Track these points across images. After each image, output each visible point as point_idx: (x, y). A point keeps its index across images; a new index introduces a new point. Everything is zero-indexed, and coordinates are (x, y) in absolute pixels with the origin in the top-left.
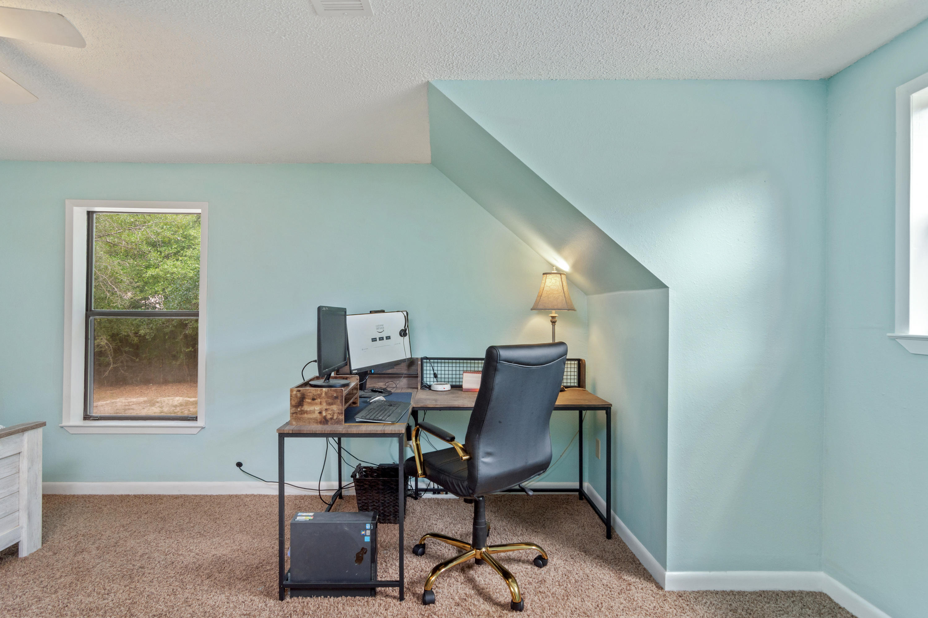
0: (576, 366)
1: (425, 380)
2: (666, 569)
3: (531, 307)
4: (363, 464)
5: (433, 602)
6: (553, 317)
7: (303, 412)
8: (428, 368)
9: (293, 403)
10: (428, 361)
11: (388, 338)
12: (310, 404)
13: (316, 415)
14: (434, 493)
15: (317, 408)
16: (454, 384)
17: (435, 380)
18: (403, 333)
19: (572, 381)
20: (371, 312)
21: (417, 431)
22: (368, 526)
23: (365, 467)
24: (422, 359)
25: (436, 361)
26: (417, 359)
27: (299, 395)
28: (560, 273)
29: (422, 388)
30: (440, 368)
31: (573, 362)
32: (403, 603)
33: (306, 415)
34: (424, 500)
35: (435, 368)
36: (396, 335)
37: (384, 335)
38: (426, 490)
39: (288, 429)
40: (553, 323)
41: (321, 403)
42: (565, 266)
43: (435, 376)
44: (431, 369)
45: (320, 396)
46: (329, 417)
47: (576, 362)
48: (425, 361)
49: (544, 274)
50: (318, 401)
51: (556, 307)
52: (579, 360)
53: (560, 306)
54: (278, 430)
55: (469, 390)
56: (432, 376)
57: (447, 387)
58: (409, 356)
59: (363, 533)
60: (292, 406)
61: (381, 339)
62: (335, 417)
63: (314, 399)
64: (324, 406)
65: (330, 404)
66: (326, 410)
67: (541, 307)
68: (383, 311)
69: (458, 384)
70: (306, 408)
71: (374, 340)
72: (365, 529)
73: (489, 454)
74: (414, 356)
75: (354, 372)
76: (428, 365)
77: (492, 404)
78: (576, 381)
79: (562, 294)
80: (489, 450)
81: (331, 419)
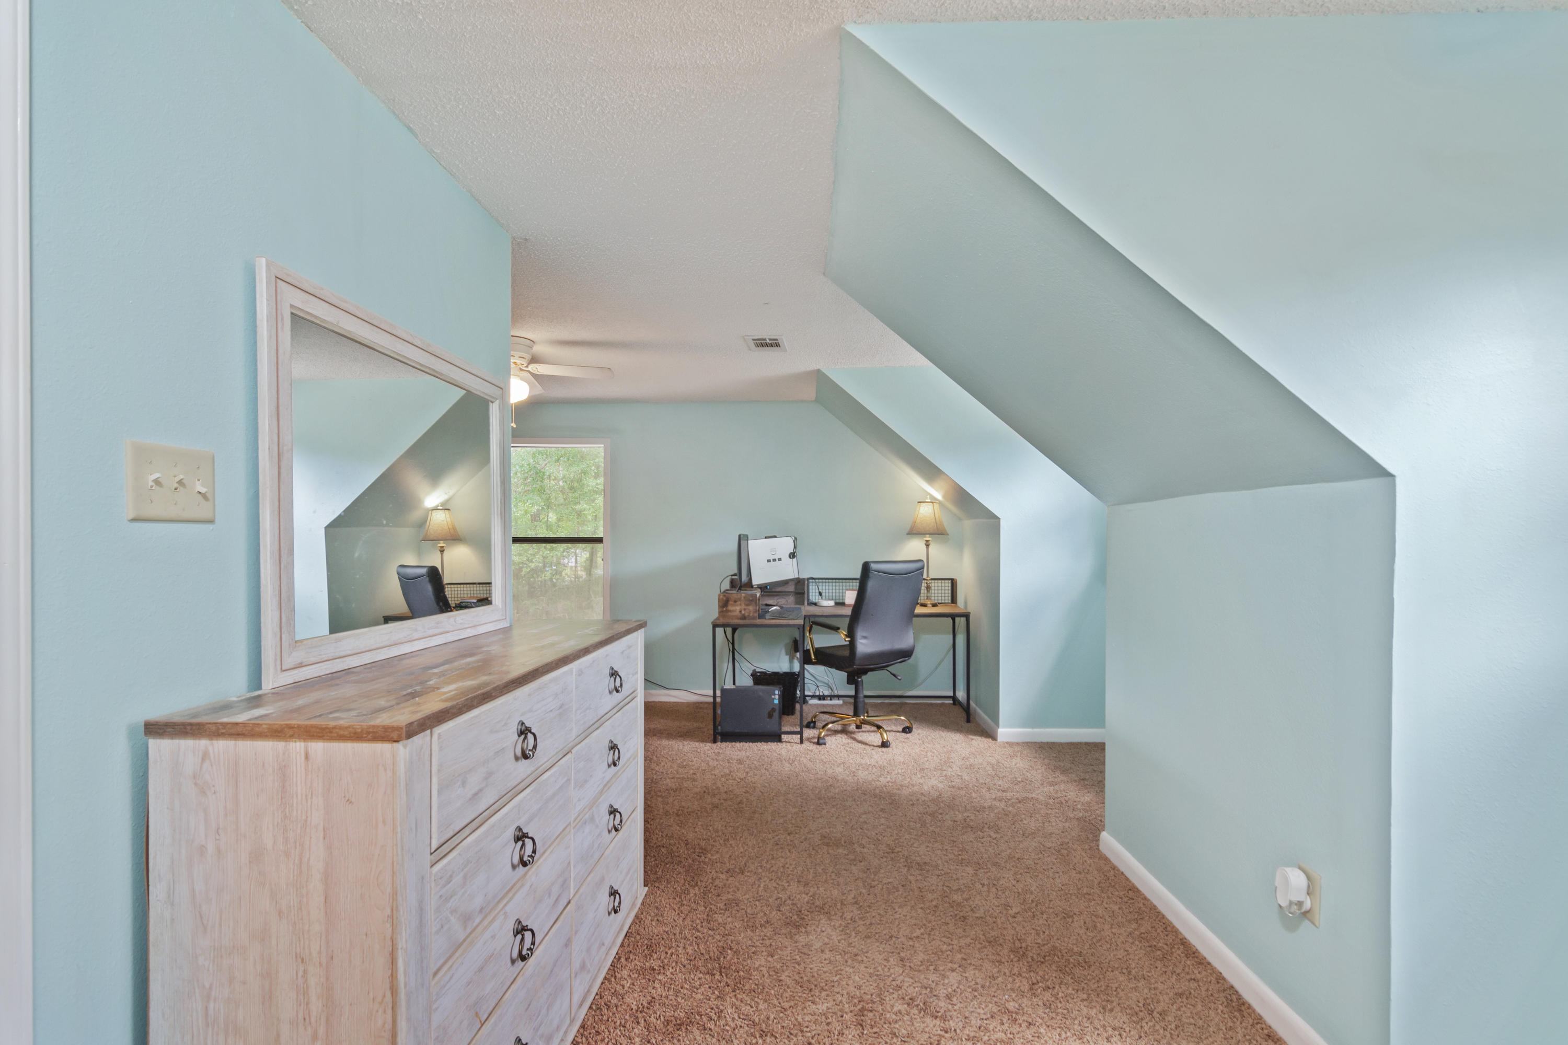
0: (950, 585)
1: (810, 598)
2: (999, 727)
3: (907, 532)
4: (758, 670)
5: (825, 744)
6: (927, 541)
7: (728, 611)
8: (814, 587)
9: (721, 604)
10: (814, 581)
11: (780, 559)
12: (733, 605)
13: (737, 613)
14: (820, 699)
15: (738, 608)
16: (837, 601)
17: (820, 597)
18: (792, 555)
19: (946, 598)
20: (766, 538)
21: (811, 628)
22: (777, 692)
23: (759, 672)
24: (808, 579)
25: (821, 581)
26: (804, 579)
27: (725, 598)
28: (933, 501)
29: (808, 604)
30: (823, 587)
31: (946, 581)
32: (803, 745)
33: (730, 613)
34: (810, 705)
35: (820, 588)
36: (785, 557)
37: (776, 557)
38: (813, 697)
39: (718, 622)
40: (927, 545)
41: (741, 605)
42: (939, 496)
43: (820, 594)
44: (817, 587)
45: (740, 599)
46: (747, 614)
47: (950, 581)
48: (811, 581)
49: (919, 502)
50: (739, 603)
51: (928, 532)
52: (952, 580)
53: (931, 532)
54: (712, 623)
55: (849, 606)
56: (817, 594)
57: (832, 603)
58: (797, 576)
59: (773, 697)
60: (720, 607)
61: (774, 560)
62: (751, 615)
63: (735, 602)
64: (743, 606)
65: (747, 605)
66: (745, 609)
67: (915, 532)
68: (775, 537)
69: (841, 601)
70: (730, 608)
71: (769, 561)
72: (775, 694)
73: (865, 637)
74: (801, 577)
75: (755, 586)
76: (814, 584)
77: (866, 601)
78: (950, 598)
79: (934, 520)
80: (864, 634)
81: (749, 616)
